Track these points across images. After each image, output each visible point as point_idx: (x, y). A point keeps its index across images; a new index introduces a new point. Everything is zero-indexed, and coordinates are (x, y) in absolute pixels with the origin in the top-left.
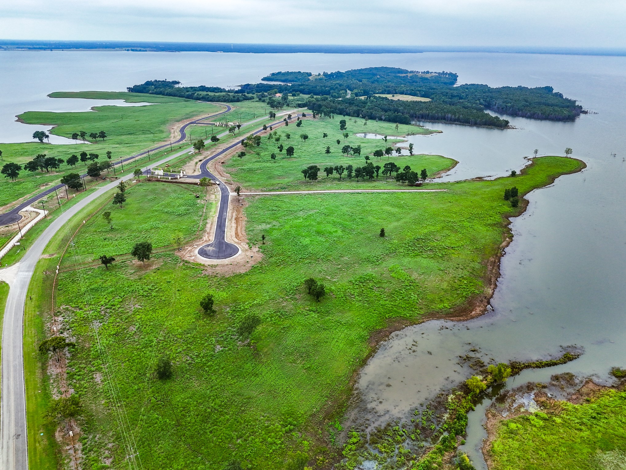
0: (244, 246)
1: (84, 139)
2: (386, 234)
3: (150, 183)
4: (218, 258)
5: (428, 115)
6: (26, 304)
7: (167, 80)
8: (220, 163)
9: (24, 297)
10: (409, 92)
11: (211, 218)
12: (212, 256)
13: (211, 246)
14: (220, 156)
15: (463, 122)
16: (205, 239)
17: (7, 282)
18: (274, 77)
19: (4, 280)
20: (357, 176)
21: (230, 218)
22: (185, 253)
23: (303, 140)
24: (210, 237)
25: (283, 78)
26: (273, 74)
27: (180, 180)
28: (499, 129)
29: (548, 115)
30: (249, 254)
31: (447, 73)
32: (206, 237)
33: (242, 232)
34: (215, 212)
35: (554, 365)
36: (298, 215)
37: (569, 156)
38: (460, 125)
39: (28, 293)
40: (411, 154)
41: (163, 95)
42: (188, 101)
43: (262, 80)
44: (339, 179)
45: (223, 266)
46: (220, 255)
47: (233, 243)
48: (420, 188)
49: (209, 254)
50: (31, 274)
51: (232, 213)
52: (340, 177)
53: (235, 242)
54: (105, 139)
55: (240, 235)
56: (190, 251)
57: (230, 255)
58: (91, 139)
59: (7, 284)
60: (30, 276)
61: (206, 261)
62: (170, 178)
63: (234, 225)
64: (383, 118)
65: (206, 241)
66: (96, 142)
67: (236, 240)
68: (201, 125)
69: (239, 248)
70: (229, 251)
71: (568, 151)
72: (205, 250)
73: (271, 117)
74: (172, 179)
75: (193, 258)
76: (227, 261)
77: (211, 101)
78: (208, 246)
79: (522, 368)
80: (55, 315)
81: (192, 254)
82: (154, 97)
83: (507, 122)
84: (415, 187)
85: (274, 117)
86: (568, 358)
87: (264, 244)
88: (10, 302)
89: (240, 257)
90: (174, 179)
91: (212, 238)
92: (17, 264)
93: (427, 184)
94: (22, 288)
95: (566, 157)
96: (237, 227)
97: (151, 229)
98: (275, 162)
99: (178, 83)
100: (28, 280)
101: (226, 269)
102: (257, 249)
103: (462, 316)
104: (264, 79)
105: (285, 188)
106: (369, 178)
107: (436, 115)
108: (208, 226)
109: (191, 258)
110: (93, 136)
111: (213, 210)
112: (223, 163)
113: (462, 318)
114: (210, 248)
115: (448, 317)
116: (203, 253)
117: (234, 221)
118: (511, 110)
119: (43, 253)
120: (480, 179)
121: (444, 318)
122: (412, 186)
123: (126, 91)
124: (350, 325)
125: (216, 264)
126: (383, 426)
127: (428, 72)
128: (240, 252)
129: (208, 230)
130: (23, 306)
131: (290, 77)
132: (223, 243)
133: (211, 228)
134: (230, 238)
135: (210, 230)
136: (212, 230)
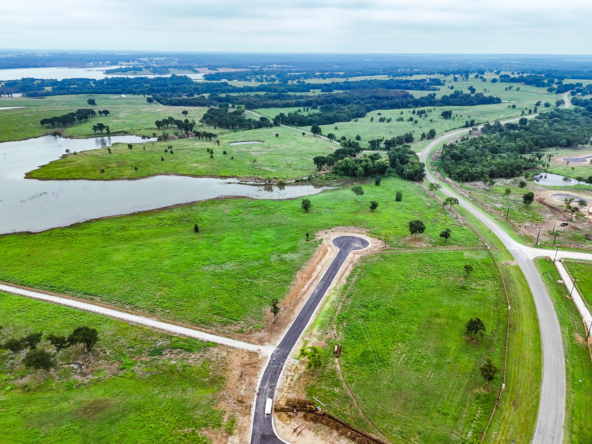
0: (325, 243)
4: (353, 237)
12: (358, 239)
13: (355, 247)
16: (358, 256)
21: (315, 283)
30: (327, 236)
32: (356, 258)
46: (351, 239)
47: (334, 247)
55: (321, 253)
56: (375, 247)
65: (357, 254)
72: (362, 244)
75: (374, 242)
76: (348, 234)
81: (374, 245)
87: (307, 240)
89: (335, 235)
91: (350, 255)
96: (318, 264)
109: (376, 242)
114: (357, 245)
116: (364, 243)
125: (358, 233)
128: (333, 239)
129: (351, 268)
132: (343, 248)
133: (346, 269)
134: (333, 252)
135: (348, 267)
136: (345, 266)
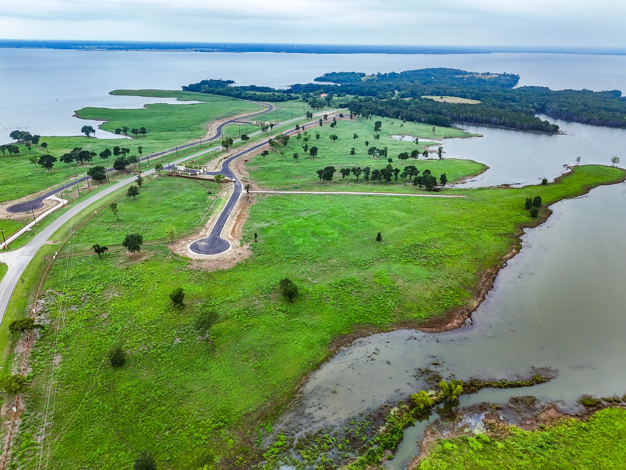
0: (236, 243)
1: (126, 134)
2: (383, 238)
3: (170, 178)
4: (207, 253)
5: (472, 118)
6: (17, 286)
7: (222, 80)
8: (243, 161)
9: (17, 279)
10: (459, 94)
11: (215, 214)
12: (202, 251)
13: (205, 241)
14: (245, 155)
15: (509, 127)
16: (201, 234)
17: (8, 265)
18: (327, 77)
19: (6, 262)
20: (374, 178)
21: (233, 214)
22: (177, 247)
23: (333, 141)
24: (206, 233)
25: (335, 79)
26: (327, 75)
27: (199, 176)
28: (547, 134)
29: (606, 121)
30: (239, 251)
31: (508, 75)
32: (203, 232)
33: (239, 230)
34: (221, 209)
35: (518, 387)
36: (300, 215)
37: (616, 165)
38: (505, 129)
39: (22, 275)
40: (440, 157)
41: (214, 93)
42: (235, 100)
43: (315, 80)
44: (356, 181)
45: (209, 261)
46: (210, 250)
47: (226, 239)
48: (438, 193)
49: (199, 249)
50: (31, 258)
51: (237, 210)
52: (358, 179)
53: (229, 239)
54: (145, 134)
55: (236, 231)
56: (183, 245)
57: (220, 251)
58: (132, 134)
59: (7, 266)
60: (29, 260)
61: (195, 256)
62: (190, 174)
63: (234, 222)
64: (423, 120)
65: (202, 236)
66: (137, 138)
67: (231, 237)
68: (239, 123)
69: (230, 244)
70: (220, 247)
71: (615, 160)
72: (197, 245)
73: (308, 117)
74: (191, 175)
75: (184, 251)
76: (214, 256)
77: (257, 100)
78: (201, 241)
80: (39, 298)
81: (184, 248)
82: (204, 95)
83: (557, 127)
84: (432, 192)
85: (311, 117)
86: (536, 381)
87: (256, 242)
88: (4, 283)
89: (229, 254)
90: (194, 175)
91: (208, 234)
92: (23, 249)
93: (447, 189)
94: (18, 271)
95: (613, 167)
96: (236, 224)
97: (155, 222)
98: (297, 162)
99: (233, 82)
100: (27, 264)
101: (211, 264)
102: (248, 247)
103: (435, 327)
104: (317, 80)
105: (298, 188)
106: (387, 181)
107: (481, 118)
108: (209, 221)
109: (182, 252)
110: (135, 131)
111: (220, 206)
112: (245, 161)
113: (434, 330)
114: (203, 243)
115: (420, 327)
116: (195, 248)
117: (236, 218)
118: (566, 114)
119: (49, 239)
120: (507, 186)
121: (416, 328)
122: (430, 190)
123: (181, 89)
124: (314, 328)
125: (203, 259)
126: (315, 431)
127: (488, 74)
128: (230, 248)
129: (207, 225)
130: (14, 287)
131: (342, 78)
132: (217, 239)
133: (211, 224)
134: (226, 234)
135: (210, 225)
136: (212, 225)
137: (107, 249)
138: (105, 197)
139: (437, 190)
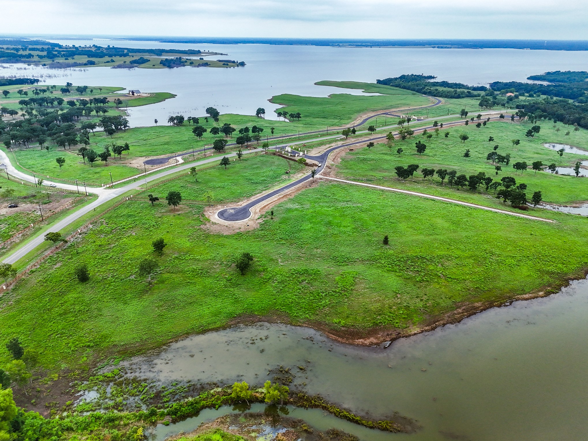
1: (285, 117)
2: (389, 243)
3: (272, 156)
4: (226, 219)
6: (88, 212)
7: (424, 75)
8: (349, 150)
9: (93, 208)
11: (270, 190)
13: (235, 210)
14: (357, 145)
16: (240, 203)
17: (99, 197)
20: (457, 184)
21: (283, 193)
22: (211, 209)
23: (463, 141)
25: (552, 78)
26: (549, 73)
30: (250, 223)
33: (271, 206)
34: (280, 187)
36: (336, 205)
39: (99, 206)
40: (577, 174)
41: (400, 88)
42: (415, 94)
43: (528, 78)
46: (230, 218)
49: (224, 215)
50: (117, 196)
51: (291, 190)
52: (442, 182)
54: (300, 119)
55: (267, 207)
57: (236, 220)
58: (289, 117)
60: (113, 197)
61: (215, 219)
62: (289, 154)
63: (276, 199)
66: (293, 121)
67: (258, 211)
70: (240, 217)
72: (226, 211)
73: (462, 115)
74: (291, 156)
75: (211, 214)
79: (316, 406)
80: (92, 223)
81: (215, 211)
84: (517, 210)
85: (466, 115)
86: (380, 426)
87: (272, 219)
89: (240, 223)
90: (293, 156)
94: (100, 203)
97: (219, 187)
99: (434, 78)
100: (109, 199)
101: (219, 228)
102: (261, 221)
103: (343, 338)
104: (530, 78)
105: (371, 181)
106: (470, 189)
110: (292, 116)
111: (282, 185)
112: (351, 150)
113: (340, 339)
114: (232, 211)
115: (329, 333)
116: (222, 212)
117: (281, 196)
119: (139, 186)
121: (324, 331)
122: (515, 207)
123: (375, 82)
124: (236, 301)
128: (246, 219)
129: (252, 198)
132: (246, 210)
134: (256, 208)
135: (254, 198)
136: (256, 198)
137: (158, 200)
138: (208, 163)
139: (525, 209)
